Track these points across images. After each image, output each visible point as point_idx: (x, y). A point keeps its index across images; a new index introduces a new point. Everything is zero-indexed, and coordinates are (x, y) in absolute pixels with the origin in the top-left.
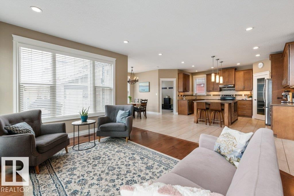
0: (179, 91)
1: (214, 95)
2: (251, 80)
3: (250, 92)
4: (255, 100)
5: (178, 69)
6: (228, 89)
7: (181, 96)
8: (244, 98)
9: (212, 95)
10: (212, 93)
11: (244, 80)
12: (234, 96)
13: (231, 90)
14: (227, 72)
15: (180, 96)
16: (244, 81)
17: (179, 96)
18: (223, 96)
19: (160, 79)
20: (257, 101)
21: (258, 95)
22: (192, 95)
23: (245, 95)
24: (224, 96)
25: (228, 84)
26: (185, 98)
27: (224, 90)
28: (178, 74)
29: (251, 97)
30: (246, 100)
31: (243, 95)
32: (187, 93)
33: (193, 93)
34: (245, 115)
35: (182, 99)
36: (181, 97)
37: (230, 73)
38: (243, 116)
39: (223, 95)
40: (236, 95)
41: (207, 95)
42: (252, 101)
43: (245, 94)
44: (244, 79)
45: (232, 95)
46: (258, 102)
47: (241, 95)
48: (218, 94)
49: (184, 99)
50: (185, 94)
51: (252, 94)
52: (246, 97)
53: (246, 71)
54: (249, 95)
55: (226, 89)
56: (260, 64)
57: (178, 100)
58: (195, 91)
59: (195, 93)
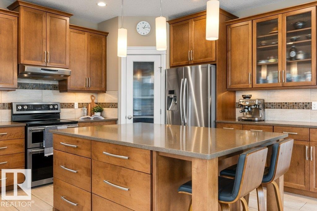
3: (92, 96)
8: (79, 113)
11: (89, 59)
12: (57, 109)
13: (44, 87)
16: (89, 64)
18: (23, 109)
24: (27, 109)
25: (53, 65)
31: (76, 106)
43: (81, 102)
44: (89, 56)
45: (54, 105)
47: (71, 106)
51: (95, 101)
52: (83, 109)
53: (93, 35)
54: (90, 105)
55: (28, 84)
56: (140, 25)
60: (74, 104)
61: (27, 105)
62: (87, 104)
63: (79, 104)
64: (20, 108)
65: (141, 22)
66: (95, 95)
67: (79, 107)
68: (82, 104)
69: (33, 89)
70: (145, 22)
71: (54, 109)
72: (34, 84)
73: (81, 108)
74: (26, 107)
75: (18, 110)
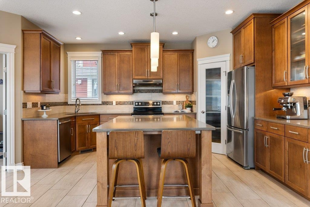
0: (28, 89)
1: (118, 103)
2: (191, 73)
4: (203, 112)
7: (35, 105)
9: (114, 103)
10: (115, 98)
11: (179, 71)
12: (159, 105)
13: (153, 91)
15: (29, 105)
16: (179, 74)
17: (25, 105)
18: (138, 105)
22: (66, 104)
23: (178, 103)
26: (47, 113)
29: (190, 106)
31: (175, 103)
32: (50, 98)
33: (66, 98)
35: (38, 116)
36: (35, 109)
39: (138, 103)
40: (163, 103)
41: (104, 103)
42: (195, 114)
44: (179, 68)
45: (157, 103)
46: (209, 115)
47: (171, 103)
49: (45, 116)
50: (47, 101)
51: (189, 100)
53: (182, 53)
54: (185, 102)
55: (143, 90)
56: (211, 40)
57: (23, 120)
58: (72, 92)
59: (72, 99)
60: (173, 102)
61: (141, 103)
62: (183, 101)
63: (177, 101)
64: (137, 104)
65: (211, 38)
66: (189, 95)
68: (179, 101)
69: (146, 93)
70: (214, 37)
71: (157, 105)
72: (147, 90)
73: (178, 104)
74: (140, 104)
75: (136, 105)
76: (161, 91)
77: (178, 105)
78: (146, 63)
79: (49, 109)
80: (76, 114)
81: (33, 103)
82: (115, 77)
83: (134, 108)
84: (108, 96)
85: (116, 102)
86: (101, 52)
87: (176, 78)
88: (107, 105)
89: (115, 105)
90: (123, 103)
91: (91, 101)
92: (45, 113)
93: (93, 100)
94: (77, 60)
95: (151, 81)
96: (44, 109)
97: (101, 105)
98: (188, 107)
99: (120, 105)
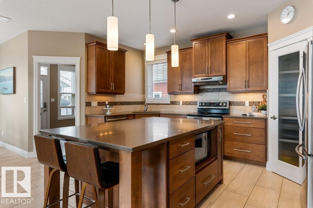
1: (185, 103)
2: (265, 64)
3: (263, 96)
4: (274, 118)
5: (85, 33)
6: (214, 89)
7: (101, 104)
8: (248, 110)
9: (181, 103)
10: (181, 98)
11: (248, 64)
12: (226, 106)
14: (209, 44)
15: (94, 104)
16: (248, 67)
17: (89, 104)
18: (202, 105)
19: (34, 57)
20: (277, 120)
21: (280, 104)
22: (144, 103)
23: (251, 104)
24: (205, 106)
25: (213, 74)
27: (207, 91)
28: (86, 45)
29: (264, 108)
30: (252, 118)
31: (247, 104)
34: (251, 158)
37: (215, 45)
38: (245, 160)
39: (202, 103)
40: (230, 104)
41: (173, 103)
42: (265, 120)
43: (252, 101)
44: (248, 60)
45: (222, 103)
46: (282, 122)
47: (242, 104)
48: (193, 101)
49: (108, 113)
52: (252, 107)
53: (252, 41)
54: (261, 103)
55: (209, 89)
56: (285, 13)
57: (87, 116)
58: (149, 93)
59: (148, 99)
60: (245, 102)
61: (205, 103)
62: (259, 102)
63: (250, 102)
65: (285, 9)
67: (250, 105)
68: (254, 102)
69: (212, 92)
70: (289, 7)
71: (223, 106)
75: (200, 106)
76: (225, 90)
77: (251, 107)
78: (207, 59)
79: (113, 107)
80: (145, 112)
81: (98, 103)
82: (177, 77)
83: (198, 108)
84: (176, 96)
85: (183, 102)
86: (166, 54)
87: (244, 74)
88: (175, 104)
89: (182, 105)
90: (190, 103)
91: (162, 100)
92: (108, 111)
93: (164, 100)
94: (154, 63)
95: (210, 79)
96: (107, 107)
97: (170, 104)
98: (262, 110)
99: (186, 105)
